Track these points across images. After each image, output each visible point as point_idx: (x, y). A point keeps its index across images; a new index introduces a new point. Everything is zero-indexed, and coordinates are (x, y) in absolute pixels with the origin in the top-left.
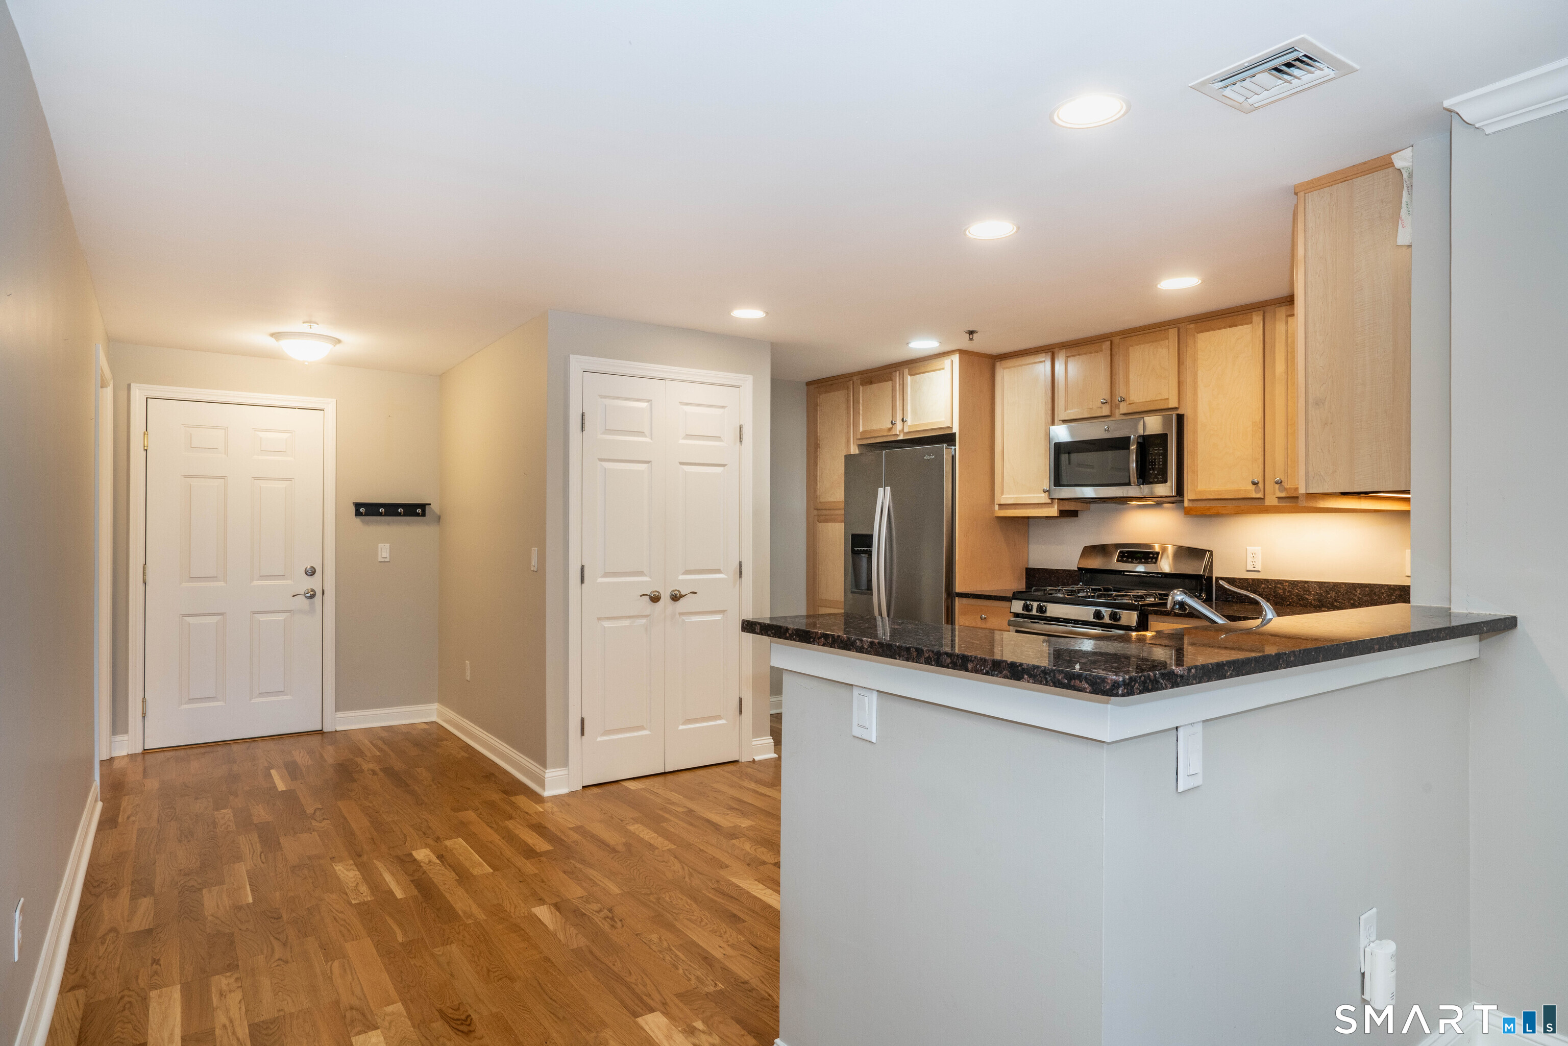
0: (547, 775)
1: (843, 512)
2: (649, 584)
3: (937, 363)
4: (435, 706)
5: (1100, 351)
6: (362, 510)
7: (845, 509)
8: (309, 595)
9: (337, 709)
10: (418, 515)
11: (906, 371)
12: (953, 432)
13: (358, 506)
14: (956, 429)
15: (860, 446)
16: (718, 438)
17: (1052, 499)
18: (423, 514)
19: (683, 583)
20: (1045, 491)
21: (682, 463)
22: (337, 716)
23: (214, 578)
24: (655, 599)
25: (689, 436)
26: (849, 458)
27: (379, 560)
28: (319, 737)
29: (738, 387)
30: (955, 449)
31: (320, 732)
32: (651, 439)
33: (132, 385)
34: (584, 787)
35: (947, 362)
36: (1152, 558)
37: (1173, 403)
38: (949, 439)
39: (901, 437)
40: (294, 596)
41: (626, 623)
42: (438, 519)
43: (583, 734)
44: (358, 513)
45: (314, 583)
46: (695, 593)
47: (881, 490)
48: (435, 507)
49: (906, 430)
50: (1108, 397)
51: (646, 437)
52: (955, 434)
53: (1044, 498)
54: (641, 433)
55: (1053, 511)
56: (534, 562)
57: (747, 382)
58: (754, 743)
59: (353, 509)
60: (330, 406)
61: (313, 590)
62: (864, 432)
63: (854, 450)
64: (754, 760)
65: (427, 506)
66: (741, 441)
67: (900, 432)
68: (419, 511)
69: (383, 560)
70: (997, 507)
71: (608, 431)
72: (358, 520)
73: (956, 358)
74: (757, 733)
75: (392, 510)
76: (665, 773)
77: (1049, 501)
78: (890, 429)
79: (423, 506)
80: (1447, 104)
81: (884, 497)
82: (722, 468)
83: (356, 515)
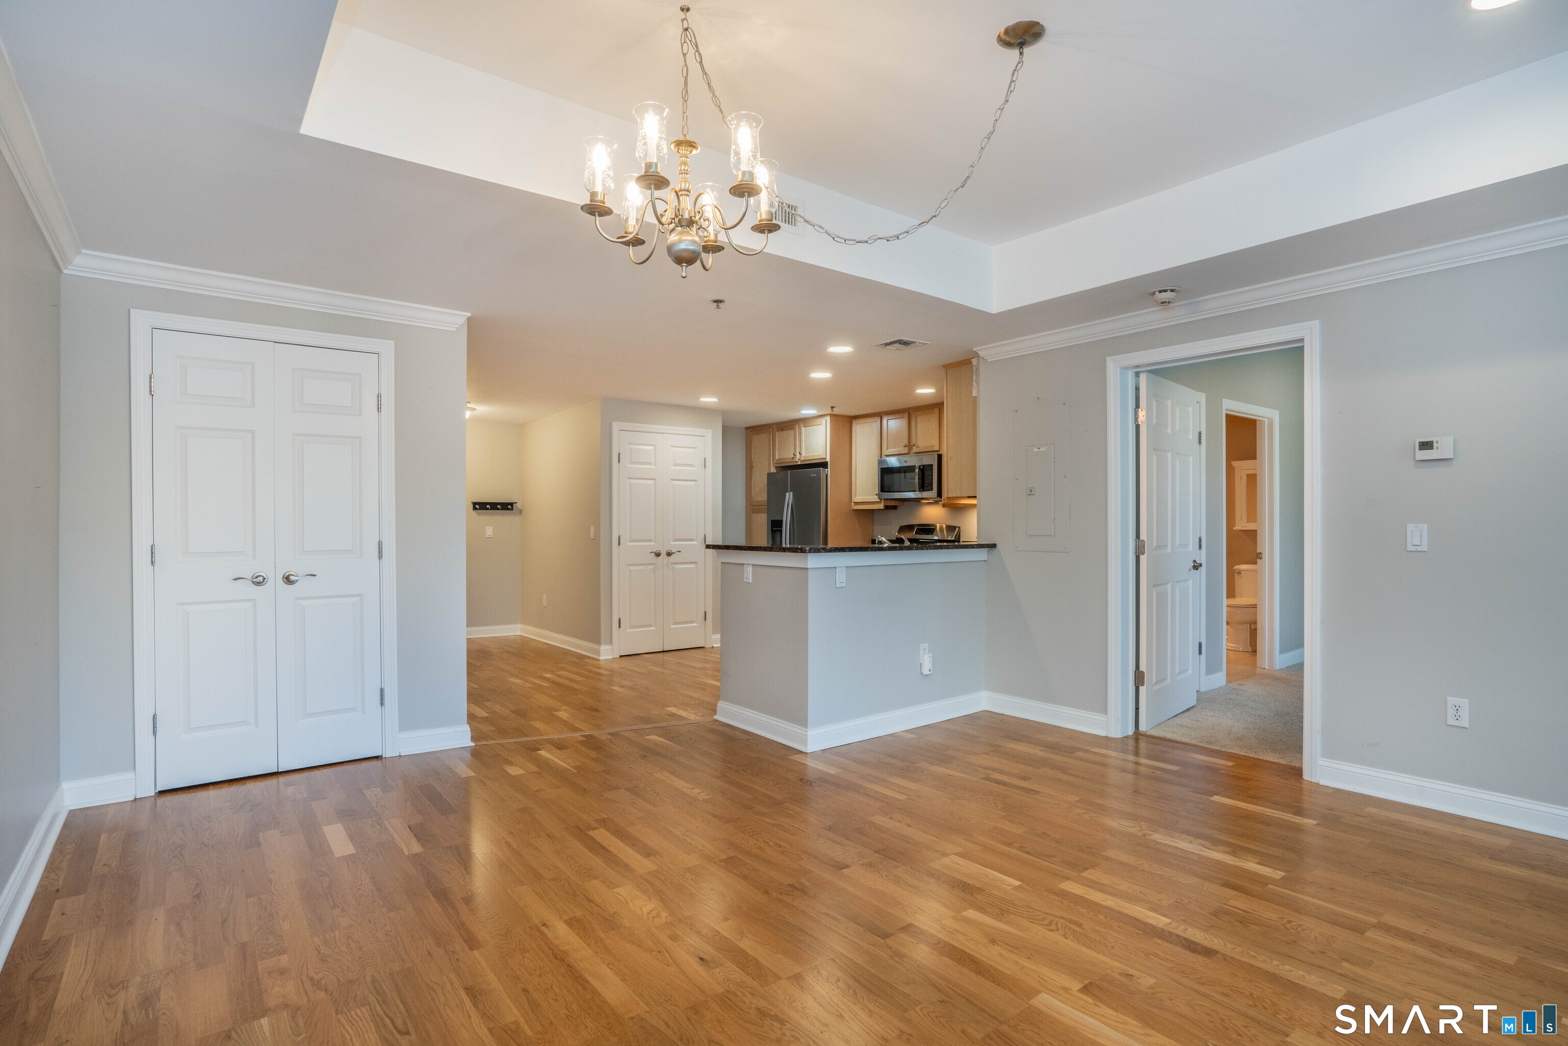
0: (601, 648)
1: (766, 507)
2: (654, 546)
3: (819, 421)
4: (519, 626)
5: (903, 418)
6: (477, 506)
7: (767, 505)
10: (509, 509)
11: (802, 424)
13: (474, 504)
14: (828, 460)
15: (776, 467)
16: (692, 465)
17: (881, 499)
18: (512, 509)
19: (673, 546)
20: (876, 495)
21: (672, 480)
24: (658, 555)
25: (676, 465)
26: (770, 475)
27: (487, 537)
29: (703, 436)
30: (828, 471)
32: (655, 466)
34: (620, 656)
35: (823, 421)
36: (931, 532)
37: (937, 448)
38: (824, 465)
39: (799, 463)
41: (643, 567)
42: (521, 512)
43: (620, 627)
44: (475, 508)
46: (680, 552)
47: (787, 494)
48: (518, 504)
49: (802, 459)
50: (907, 444)
51: (653, 465)
52: (828, 462)
53: (876, 499)
54: (650, 464)
55: (881, 506)
56: (592, 534)
57: (708, 433)
58: (713, 637)
59: (472, 506)
62: (779, 459)
63: (773, 470)
64: (713, 647)
65: (514, 504)
66: (705, 467)
67: (799, 459)
68: (509, 507)
69: (489, 537)
70: (853, 504)
71: (632, 463)
72: (474, 512)
73: (828, 418)
74: (715, 632)
75: (494, 506)
76: (663, 651)
77: (879, 500)
78: (793, 458)
79: (512, 504)
80: (974, 349)
81: (789, 497)
82: (694, 482)
83: (473, 509)
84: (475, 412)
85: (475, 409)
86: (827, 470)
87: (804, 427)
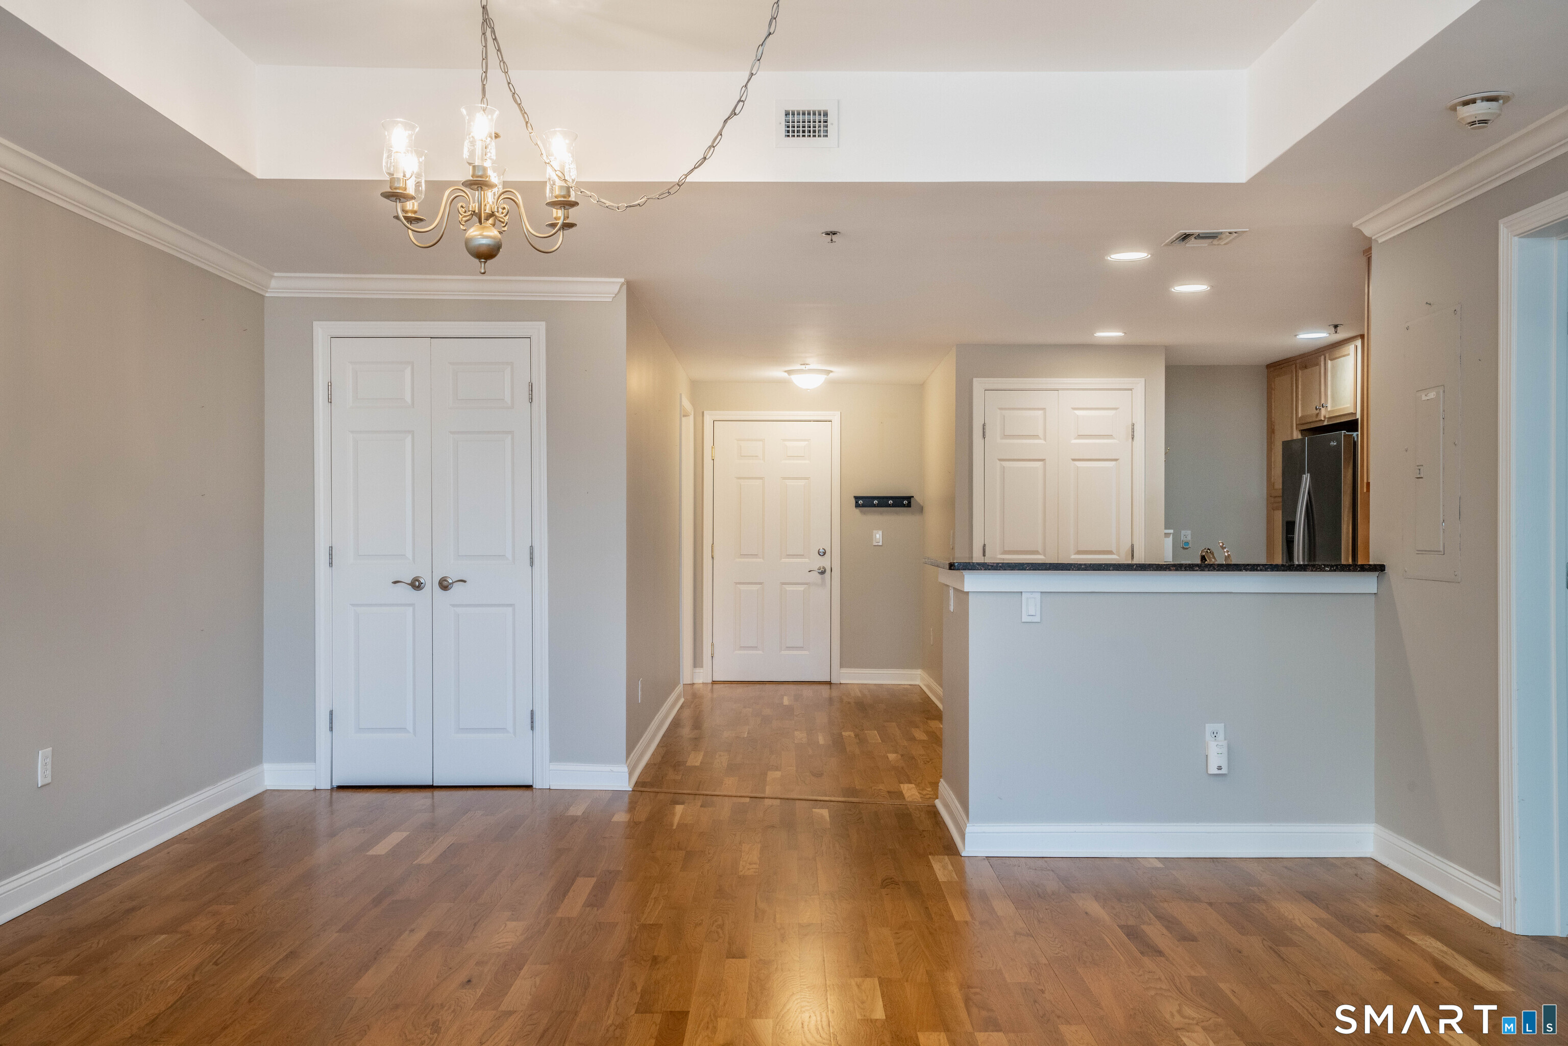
1: (1280, 500)
3: (1347, 348)
4: (919, 672)
6: (860, 502)
7: (1283, 496)
8: (820, 571)
9: (842, 666)
10: (904, 506)
11: (1328, 356)
12: (1357, 418)
13: (857, 498)
14: (1358, 415)
15: (1302, 431)
16: (1110, 436)
18: (909, 505)
21: (1074, 460)
22: (841, 671)
23: (755, 556)
25: (1080, 436)
26: (1289, 444)
27: (874, 544)
28: (828, 686)
29: (1130, 390)
30: (1357, 435)
31: (829, 683)
32: (1045, 440)
33: (705, 412)
35: (1350, 348)
38: (1353, 425)
39: (1326, 423)
40: (810, 571)
42: (921, 509)
44: (857, 505)
45: (825, 562)
47: (1304, 476)
48: (918, 498)
49: (1327, 415)
51: (1040, 439)
54: (1036, 437)
57: (1139, 384)
59: (854, 501)
60: (836, 417)
61: (824, 568)
62: (1302, 417)
63: (1297, 435)
65: (912, 499)
66: (1133, 438)
67: (1324, 418)
68: (905, 502)
69: (876, 544)
71: (1005, 437)
72: (857, 511)
73: (1359, 344)
75: (883, 502)
78: (1317, 415)
79: (909, 498)
80: (1354, 225)
81: (1307, 482)
82: (1114, 463)
83: (856, 507)
84: (831, 375)
85: (832, 371)
86: (1355, 434)
87: (1331, 360)
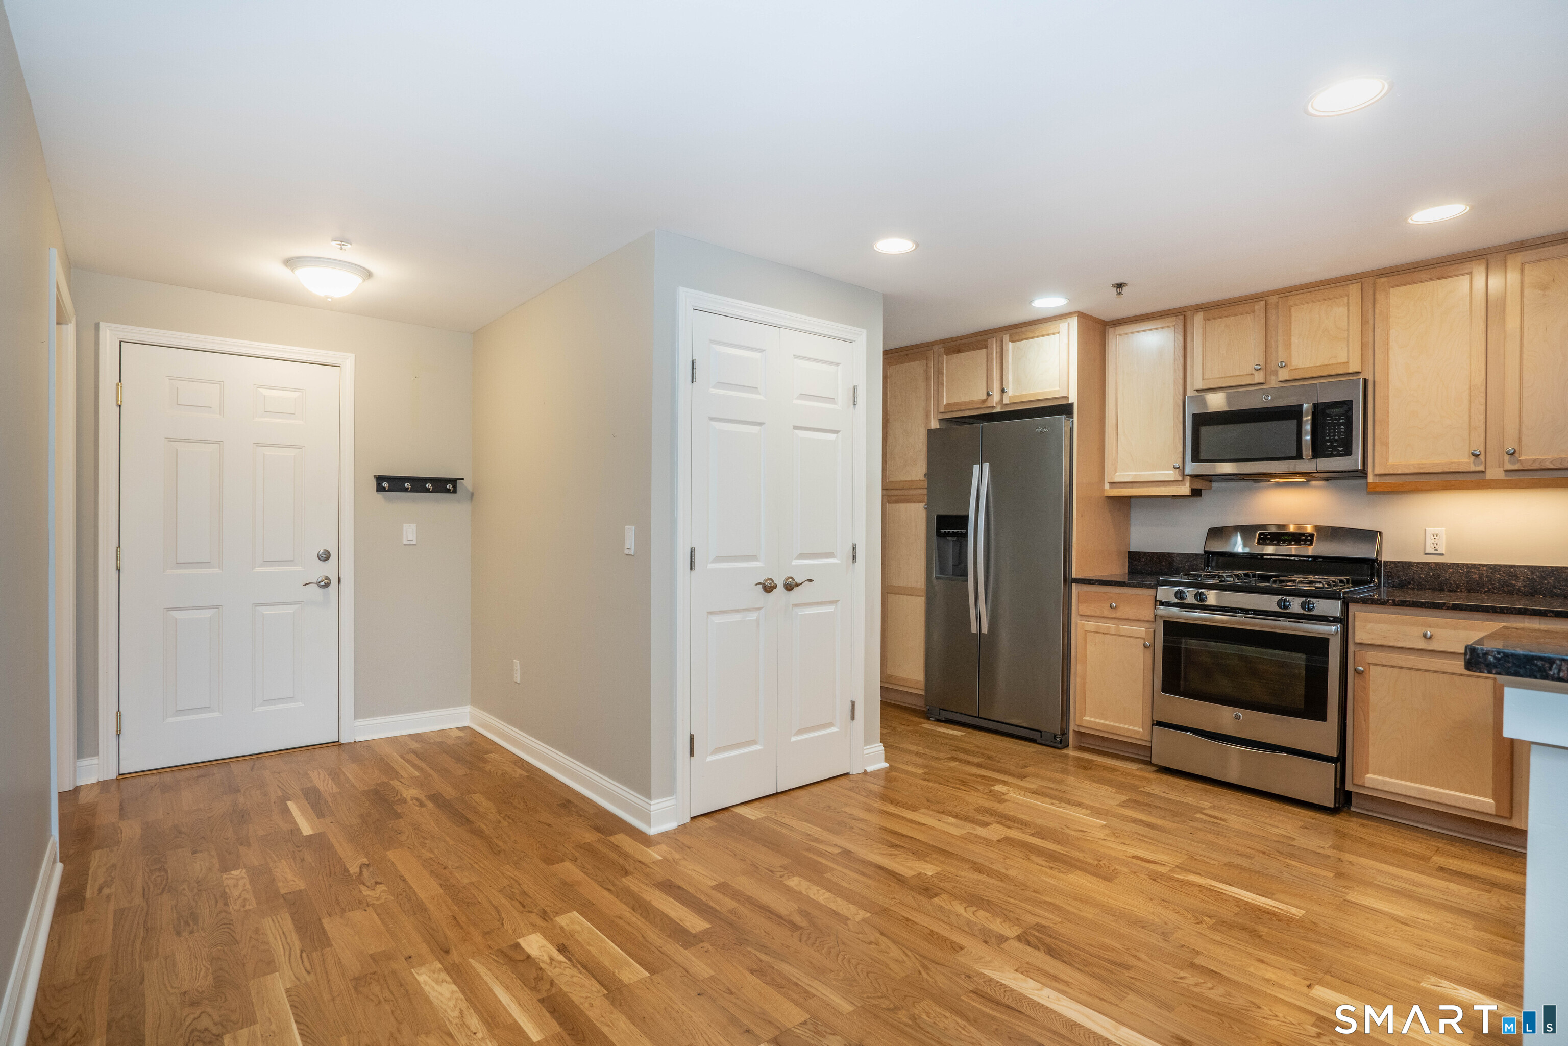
0: (652, 808)
1: (925, 491)
2: (761, 569)
3: (1050, 327)
4: (468, 709)
5: (1253, 312)
6: (385, 484)
7: (927, 489)
8: (323, 583)
9: (357, 716)
10: (448, 491)
11: (1006, 338)
12: (1070, 402)
13: (380, 479)
14: (1073, 399)
15: (941, 420)
16: (831, 400)
17: (1184, 475)
18: (455, 491)
19: (798, 568)
20: (1175, 468)
22: (356, 724)
23: (207, 564)
24: (768, 588)
25: (803, 396)
26: (930, 432)
27: (405, 542)
28: (335, 750)
29: (850, 342)
30: (1073, 421)
31: (337, 744)
32: (764, 396)
33: (102, 324)
34: (692, 818)
35: (1063, 326)
36: (1305, 540)
37: (1354, 367)
38: (1065, 409)
39: (998, 410)
40: (305, 585)
41: (737, 617)
42: (472, 496)
43: (692, 754)
44: (380, 489)
45: (328, 569)
46: (811, 581)
47: (976, 468)
48: (467, 484)
49: (1006, 401)
50: (1262, 363)
51: (760, 394)
52: (1071, 405)
53: (1171, 474)
54: (755, 390)
55: (1185, 489)
56: (630, 543)
57: (861, 337)
58: (866, 752)
59: (374, 483)
60: (348, 362)
61: (327, 578)
62: (947, 405)
63: (934, 425)
64: (866, 772)
65: (458, 481)
66: (854, 405)
67: (996, 404)
68: (449, 486)
69: (408, 543)
70: (1107, 486)
72: (380, 496)
73: (1074, 322)
74: (867, 742)
75: (419, 485)
76: (777, 794)
77: (1181, 478)
78: (984, 401)
79: (454, 481)
81: (981, 474)
82: (835, 435)
83: (378, 490)
84: (370, 281)
85: (369, 273)
86: (1070, 419)
87: (1012, 341)
